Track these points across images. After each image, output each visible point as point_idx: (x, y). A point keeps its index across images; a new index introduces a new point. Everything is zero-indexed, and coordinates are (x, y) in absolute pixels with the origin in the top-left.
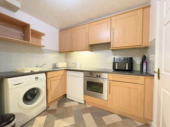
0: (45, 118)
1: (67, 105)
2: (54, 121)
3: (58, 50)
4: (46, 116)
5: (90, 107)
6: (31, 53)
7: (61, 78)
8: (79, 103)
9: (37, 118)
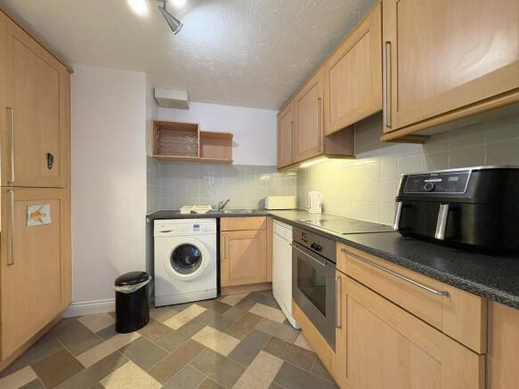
0: (201, 312)
1: (258, 309)
2: (204, 326)
3: (275, 164)
4: (205, 309)
5: (303, 349)
6: (215, 176)
7: (257, 237)
8: (287, 321)
9: (194, 305)
